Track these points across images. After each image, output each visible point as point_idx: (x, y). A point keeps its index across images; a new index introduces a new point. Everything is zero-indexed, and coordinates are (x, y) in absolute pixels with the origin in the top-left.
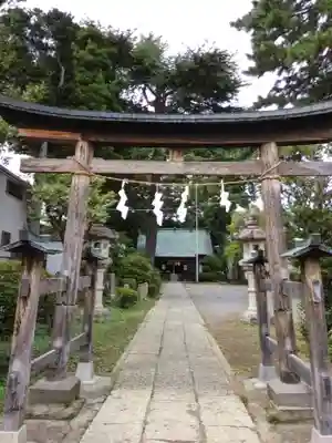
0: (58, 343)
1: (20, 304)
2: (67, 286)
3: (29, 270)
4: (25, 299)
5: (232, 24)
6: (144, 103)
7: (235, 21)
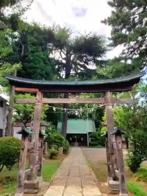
0: (31, 167)
1: (21, 151)
2: (34, 146)
3: (24, 140)
4: (23, 149)
5: (102, 22)
7: (103, 20)
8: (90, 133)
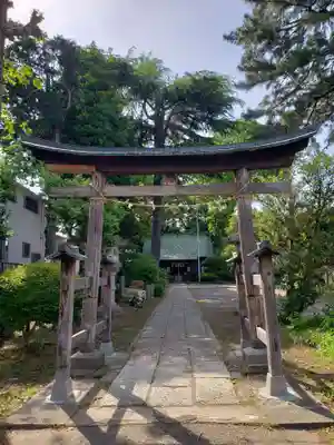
5: (226, 37)
6: (145, 118)
7: (228, 34)
8: (202, 259)
